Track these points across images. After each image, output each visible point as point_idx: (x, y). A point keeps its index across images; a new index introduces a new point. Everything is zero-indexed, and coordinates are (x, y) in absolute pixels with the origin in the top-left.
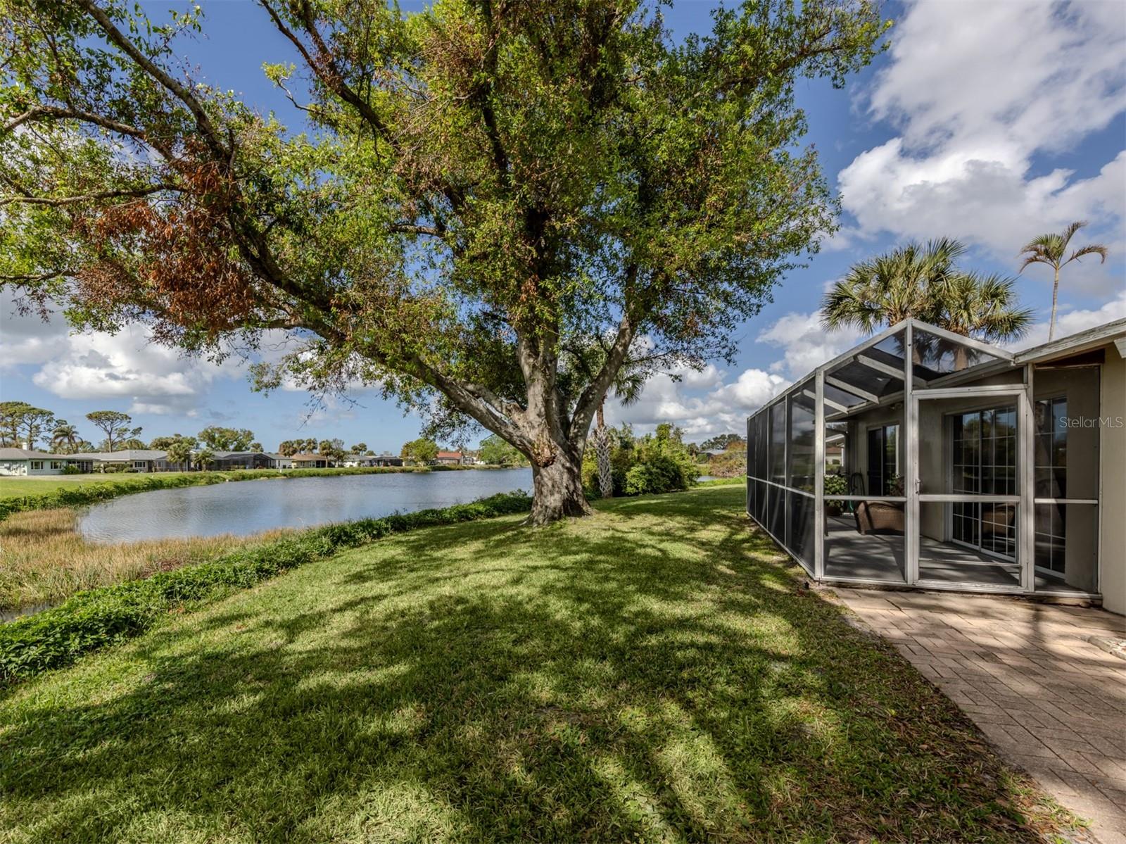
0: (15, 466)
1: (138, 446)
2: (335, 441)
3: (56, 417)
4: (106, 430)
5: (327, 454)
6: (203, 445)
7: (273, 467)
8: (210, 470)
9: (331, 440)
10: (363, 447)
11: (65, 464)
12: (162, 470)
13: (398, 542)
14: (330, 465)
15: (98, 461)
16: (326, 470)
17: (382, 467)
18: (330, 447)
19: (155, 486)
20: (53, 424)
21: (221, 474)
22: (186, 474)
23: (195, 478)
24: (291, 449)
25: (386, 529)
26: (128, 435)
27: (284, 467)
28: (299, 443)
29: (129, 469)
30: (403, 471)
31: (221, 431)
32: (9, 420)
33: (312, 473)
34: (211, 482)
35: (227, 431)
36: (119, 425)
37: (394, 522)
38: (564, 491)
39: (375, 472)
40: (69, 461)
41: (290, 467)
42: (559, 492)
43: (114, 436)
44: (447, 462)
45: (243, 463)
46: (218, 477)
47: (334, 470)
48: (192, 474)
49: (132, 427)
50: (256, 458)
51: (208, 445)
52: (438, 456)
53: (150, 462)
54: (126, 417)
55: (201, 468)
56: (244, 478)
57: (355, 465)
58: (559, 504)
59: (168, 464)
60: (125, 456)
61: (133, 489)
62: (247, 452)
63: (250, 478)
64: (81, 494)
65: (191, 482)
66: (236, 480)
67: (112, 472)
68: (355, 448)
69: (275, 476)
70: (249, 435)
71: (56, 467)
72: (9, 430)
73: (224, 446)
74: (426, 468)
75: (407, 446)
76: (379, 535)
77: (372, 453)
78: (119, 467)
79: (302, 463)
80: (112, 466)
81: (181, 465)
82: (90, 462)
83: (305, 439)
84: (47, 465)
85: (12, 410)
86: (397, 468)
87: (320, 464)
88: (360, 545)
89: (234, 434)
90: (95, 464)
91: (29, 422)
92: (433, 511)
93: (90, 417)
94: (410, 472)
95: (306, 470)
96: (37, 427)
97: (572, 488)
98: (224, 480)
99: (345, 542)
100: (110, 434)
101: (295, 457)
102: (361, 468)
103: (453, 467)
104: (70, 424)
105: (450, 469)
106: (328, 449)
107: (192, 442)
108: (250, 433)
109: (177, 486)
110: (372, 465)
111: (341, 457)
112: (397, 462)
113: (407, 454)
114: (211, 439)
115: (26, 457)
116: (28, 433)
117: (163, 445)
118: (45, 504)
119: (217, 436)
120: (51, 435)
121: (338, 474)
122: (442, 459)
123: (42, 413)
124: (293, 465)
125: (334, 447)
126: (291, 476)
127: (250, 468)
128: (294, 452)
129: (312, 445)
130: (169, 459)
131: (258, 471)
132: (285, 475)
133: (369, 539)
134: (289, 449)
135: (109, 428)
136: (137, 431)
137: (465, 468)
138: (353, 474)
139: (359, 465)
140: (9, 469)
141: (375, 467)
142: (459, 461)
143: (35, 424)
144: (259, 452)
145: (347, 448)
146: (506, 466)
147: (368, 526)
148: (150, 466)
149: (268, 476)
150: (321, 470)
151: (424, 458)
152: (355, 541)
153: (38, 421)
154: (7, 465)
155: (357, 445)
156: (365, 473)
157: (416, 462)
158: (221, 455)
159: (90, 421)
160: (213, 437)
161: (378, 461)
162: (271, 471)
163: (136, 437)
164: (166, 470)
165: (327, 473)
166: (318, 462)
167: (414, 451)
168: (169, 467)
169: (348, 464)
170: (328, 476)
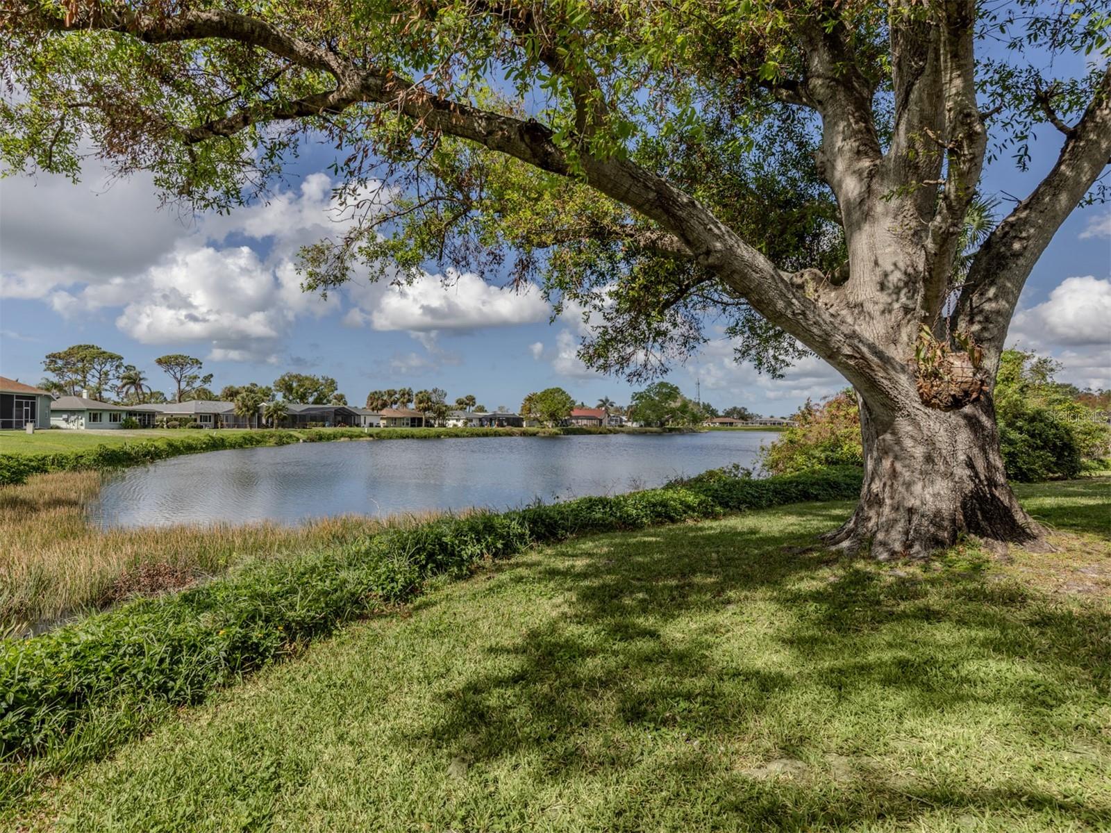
0: (73, 418)
1: (205, 395)
2: (435, 391)
3: (125, 362)
4: (176, 378)
5: (425, 409)
6: (279, 397)
7: (358, 425)
8: (283, 427)
9: (430, 390)
10: (471, 400)
11: (124, 416)
12: (229, 426)
13: (552, 573)
14: (428, 425)
15: (160, 413)
16: (422, 430)
17: (495, 428)
18: (429, 399)
19: (216, 445)
20: (121, 371)
21: (295, 432)
22: (255, 432)
23: (263, 436)
24: (380, 402)
25: (521, 537)
26: (197, 384)
27: (371, 425)
28: (391, 394)
29: (193, 423)
30: (524, 434)
31: (299, 379)
32: (80, 365)
33: (405, 433)
34: (281, 443)
35: (307, 378)
36: (190, 371)
37: (534, 522)
38: (962, 472)
39: (486, 435)
40: (131, 413)
41: (378, 426)
42: (949, 475)
43: (183, 385)
44: (585, 422)
45: (321, 419)
46: (291, 436)
47: (433, 431)
48: (260, 431)
49: (203, 373)
50: (338, 412)
51: (285, 397)
52: (573, 414)
53: (217, 415)
54: (197, 362)
55: (272, 426)
56: (321, 438)
57: (460, 424)
58: (947, 506)
59: (236, 418)
60: (190, 408)
61: (190, 449)
62: (329, 405)
63: (329, 438)
64: (125, 453)
65: (258, 442)
66: (312, 440)
67: (174, 427)
68: (460, 402)
69: (359, 436)
70: (332, 384)
71: (115, 420)
73: (303, 398)
74: (555, 430)
75: (530, 399)
76: (508, 550)
77: (481, 409)
78: (182, 422)
79: (393, 420)
80: (176, 419)
81: (250, 420)
82: (152, 415)
83: (397, 389)
84: (106, 417)
85: (82, 354)
86: (515, 429)
87: (416, 422)
88: (472, 573)
89: (314, 382)
90: (158, 418)
91: (99, 368)
92: (603, 502)
93: (160, 362)
94: (534, 435)
95: (398, 429)
96: (106, 374)
97: (980, 465)
98: (298, 439)
99: (441, 567)
100: (179, 382)
101: (384, 412)
102: (468, 429)
103: (593, 429)
104: (138, 370)
105: (589, 433)
106: (426, 401)
107: (267, 393)
108: (333, 382)
109: (241, 446)
110: (482, 425)
111: (442, 414)
112: (516, 422)
113: (530, 410)
114: (288, 388)
115: (84, 407)
116: (97, 380)
117: (231, 394)
118: (77, 464)
119: (295, 385)
120: (119, 383)
121: (438, 436)
122: (577, 418)
123: (112, 357)
124: (382, 423)
125: (434, 399)
126: (378, 437)
127: (330, 426)
128: (384, 405)
129: (406, 396)
130: (237, 412)
131: (339, 429)
132: (371, 436)
133: (488, 562)
134: (379, 402)
135: (178, 375)
136: (208, 379)
137: (610, 432)
138: (457, 436)
139: (465, 424)
140: (67, 420)
141: (486, 428)
142: (601, 421)
143: (104, 370)
144: (342, 405)
145: (450, 401)
146: (671, 430)
147: (484, 528)
148: (216, 420)
149: (351, 437)
150: (416, 430)
151: (553, 416)
152: (460, 564)
153: (108, 367)
154: (65, 416)
155: (463, 397)
156: (472, 435)
157: (541, 422)
158: (297, 408)
159: (159, 367)
160: (291, 385)
161: (491, 420)
162: (356, 430)
163: (206, 386)
164: (233, 427)
165: (424, 433)
166: (413, 420)
167: (539, 406)
168: (237, 422)
169: (451, 423)
170: (425, 438)
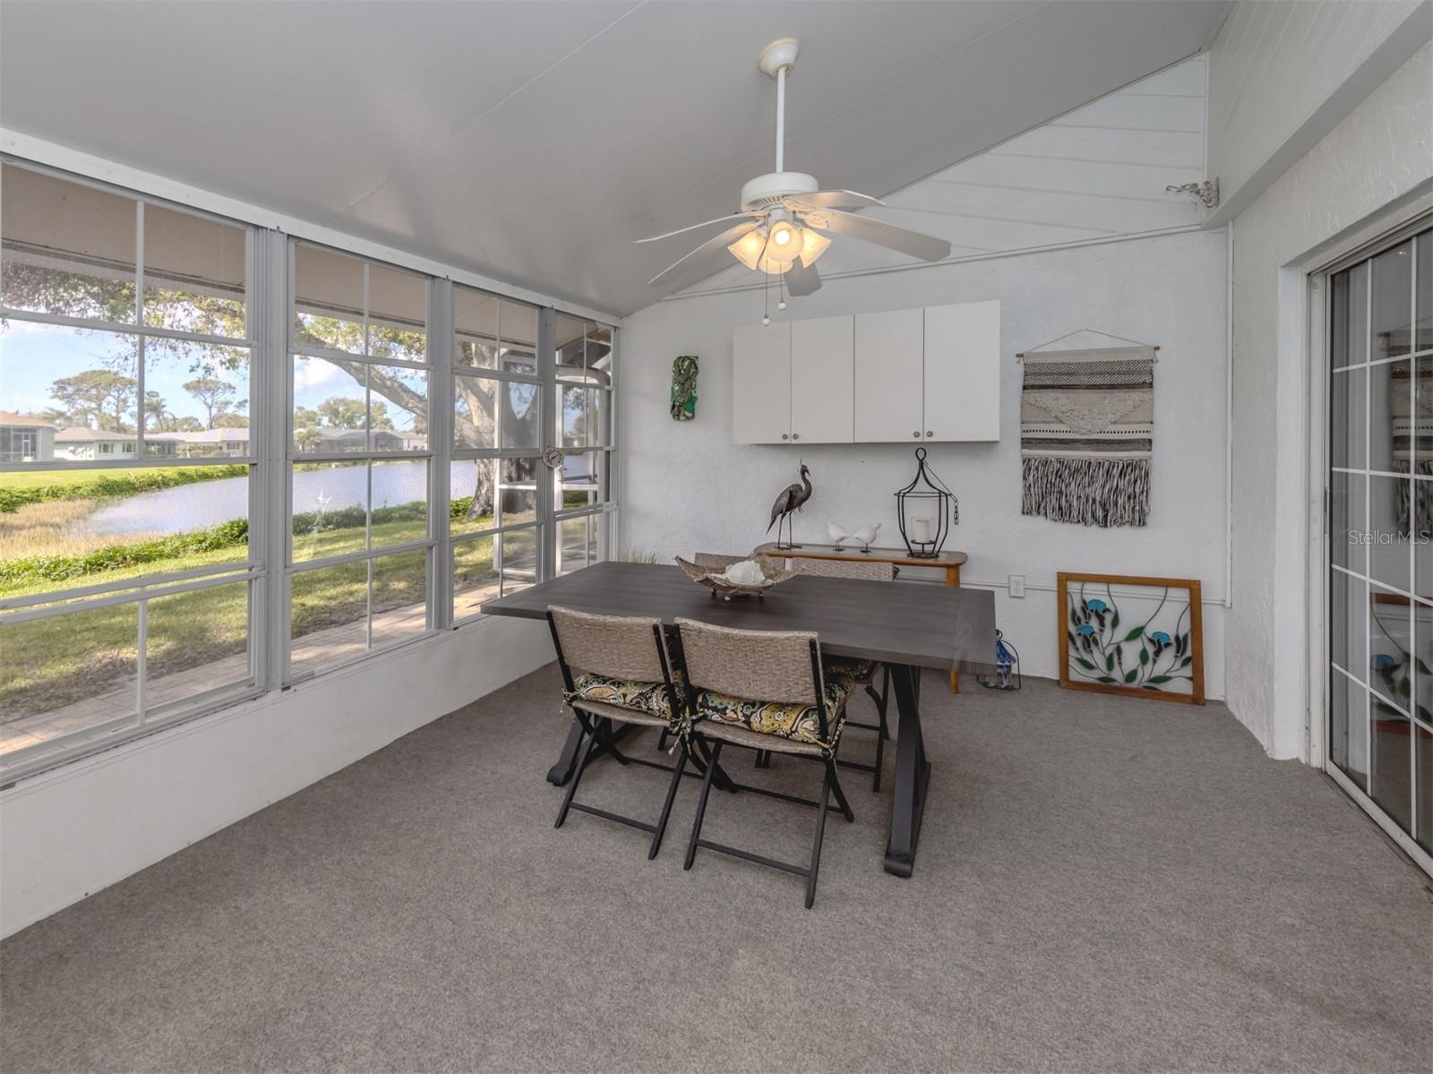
0: (80, 450)
3: (146, 388)
4: (206, 404)
6: (325, 421)
15: (182, 442)
31: (344, 401)
32: (94, 392)
35: (353, 401)
36: (222, 397)
40: (148, 443)
41: (422, 449)
43: (214, 411)
49: (235, 399)
50: (380, 437)
51: (330, 421)
53: (246, 443)
54: (230, 386)
60: (217, 435)
62: (377, 429)
71: (128, 450)
72: (93, 405)
73: (350, 421)
78: (207, 450)
80: (199, 448)
82: (173, 443)
84: (118, 447)
85: (97, 380)
91: (116, 394)
93: (187, 387)
96: (125, 401)
100: (210, 407)
104: (161, 396)
107: (310, 418)
108: (379, 406)
114: (334, 412)
115: (93, 438)
118: (73, 494)
119: (341, 409)
135: (209, 401)
136: (241, 404)
140: (73, 452)
143: (123, 396)
148: (244, 448)
154: (72, 448)
159: (186, 392)
160: (337, 409)
163: (238, 412)
